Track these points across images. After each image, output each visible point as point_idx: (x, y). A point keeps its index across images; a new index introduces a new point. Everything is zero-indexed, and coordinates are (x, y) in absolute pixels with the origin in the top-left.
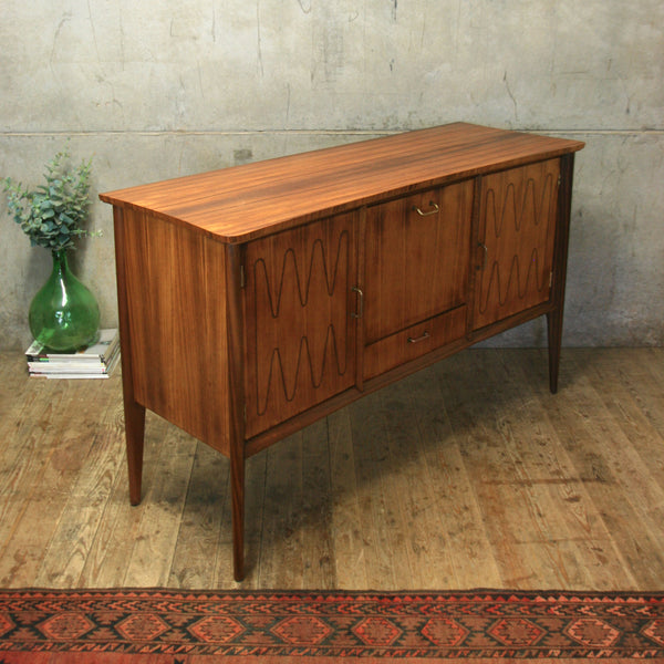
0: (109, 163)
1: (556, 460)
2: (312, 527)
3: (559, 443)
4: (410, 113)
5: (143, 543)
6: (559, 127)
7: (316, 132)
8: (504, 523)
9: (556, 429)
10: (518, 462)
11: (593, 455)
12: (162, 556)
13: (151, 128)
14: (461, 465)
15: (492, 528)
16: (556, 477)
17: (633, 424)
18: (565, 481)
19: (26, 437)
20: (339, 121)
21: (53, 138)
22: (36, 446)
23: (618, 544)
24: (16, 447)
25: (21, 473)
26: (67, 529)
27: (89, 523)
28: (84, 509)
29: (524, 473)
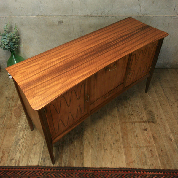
0: (23, 25)
1: (141, 114)
2: (78, 140)
3: (142, 107)
4: (109, 11)
5: (35, 146)
6: (153, 14)
7: (81, 16)
8: (127, 139)
9: (142, 101)
10: (132, 114)
11: (151, 111)
12: (39, 152)
13: (33, 15)
14: (117, 116)
15: (124, 141)
16: (141, 120)
17: (162, 99)
18: (144, 122)
19: (8, 103)
20: (88, 13)
21: (5, 18)
22: (10, 107)
23: (157, 148)
24: (5, 107)
25: (6, 118)
26: (16, 141)
27: (22, 138)
28: (21, 132)
29: (133, 119)
